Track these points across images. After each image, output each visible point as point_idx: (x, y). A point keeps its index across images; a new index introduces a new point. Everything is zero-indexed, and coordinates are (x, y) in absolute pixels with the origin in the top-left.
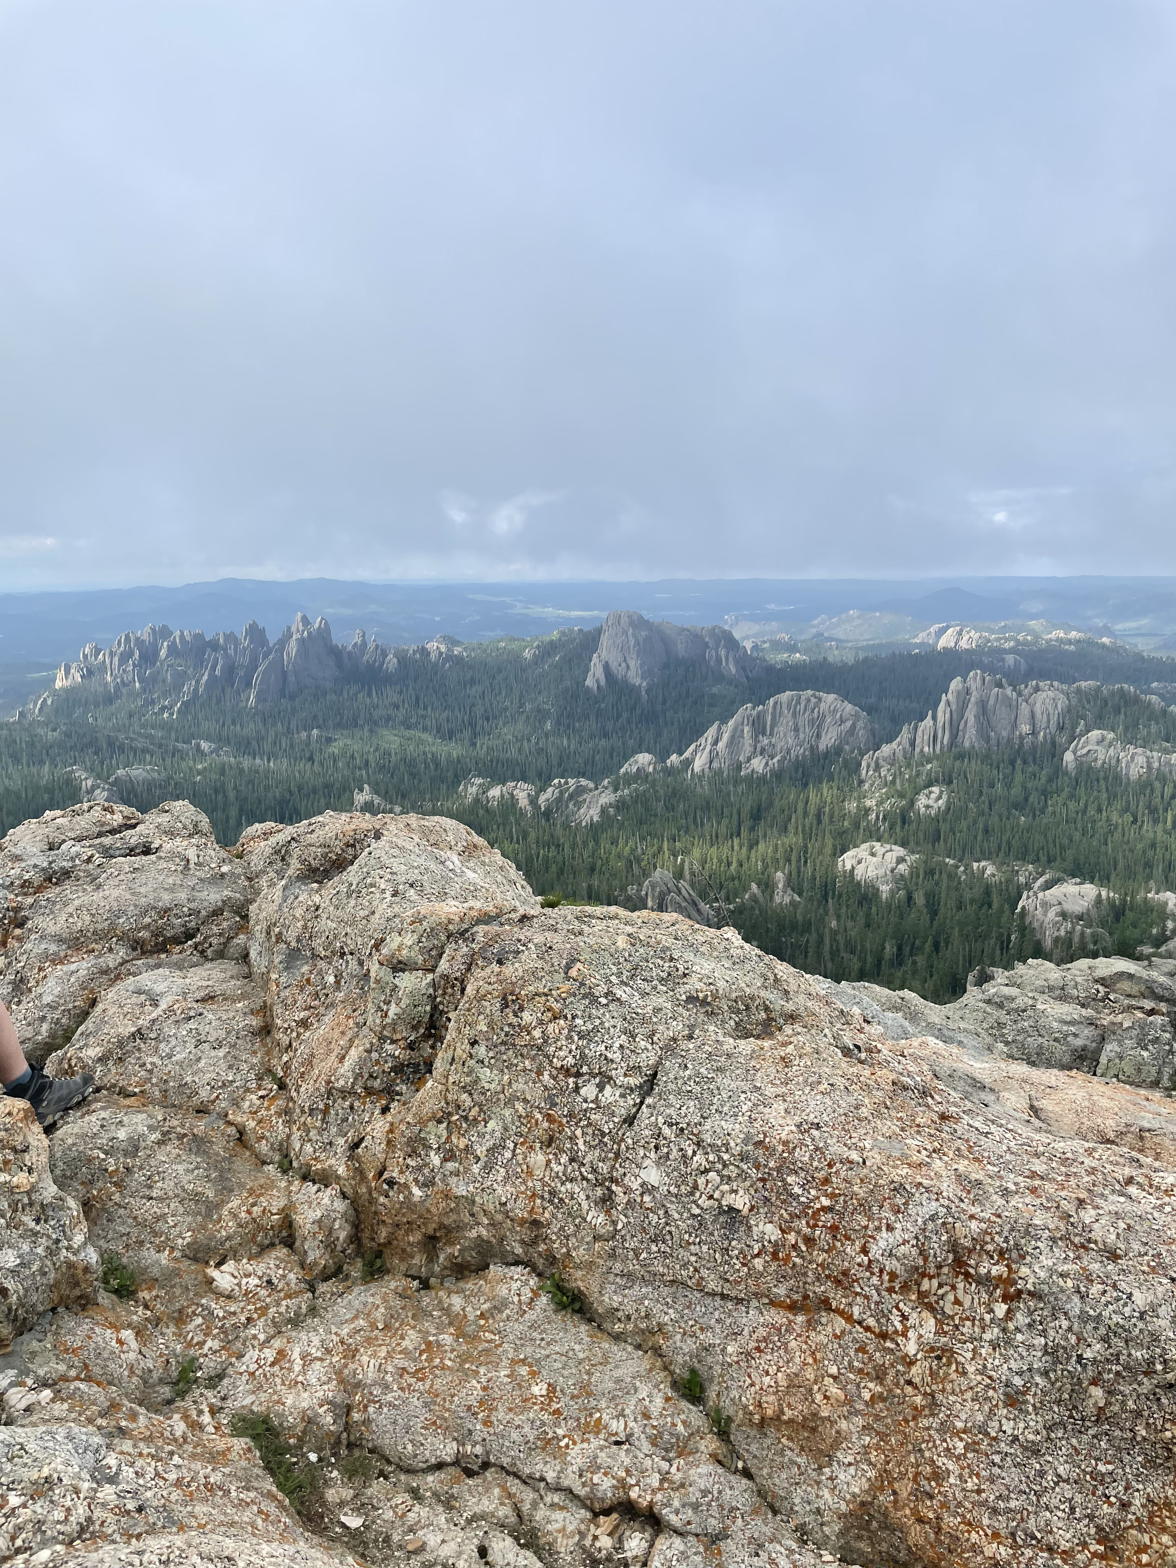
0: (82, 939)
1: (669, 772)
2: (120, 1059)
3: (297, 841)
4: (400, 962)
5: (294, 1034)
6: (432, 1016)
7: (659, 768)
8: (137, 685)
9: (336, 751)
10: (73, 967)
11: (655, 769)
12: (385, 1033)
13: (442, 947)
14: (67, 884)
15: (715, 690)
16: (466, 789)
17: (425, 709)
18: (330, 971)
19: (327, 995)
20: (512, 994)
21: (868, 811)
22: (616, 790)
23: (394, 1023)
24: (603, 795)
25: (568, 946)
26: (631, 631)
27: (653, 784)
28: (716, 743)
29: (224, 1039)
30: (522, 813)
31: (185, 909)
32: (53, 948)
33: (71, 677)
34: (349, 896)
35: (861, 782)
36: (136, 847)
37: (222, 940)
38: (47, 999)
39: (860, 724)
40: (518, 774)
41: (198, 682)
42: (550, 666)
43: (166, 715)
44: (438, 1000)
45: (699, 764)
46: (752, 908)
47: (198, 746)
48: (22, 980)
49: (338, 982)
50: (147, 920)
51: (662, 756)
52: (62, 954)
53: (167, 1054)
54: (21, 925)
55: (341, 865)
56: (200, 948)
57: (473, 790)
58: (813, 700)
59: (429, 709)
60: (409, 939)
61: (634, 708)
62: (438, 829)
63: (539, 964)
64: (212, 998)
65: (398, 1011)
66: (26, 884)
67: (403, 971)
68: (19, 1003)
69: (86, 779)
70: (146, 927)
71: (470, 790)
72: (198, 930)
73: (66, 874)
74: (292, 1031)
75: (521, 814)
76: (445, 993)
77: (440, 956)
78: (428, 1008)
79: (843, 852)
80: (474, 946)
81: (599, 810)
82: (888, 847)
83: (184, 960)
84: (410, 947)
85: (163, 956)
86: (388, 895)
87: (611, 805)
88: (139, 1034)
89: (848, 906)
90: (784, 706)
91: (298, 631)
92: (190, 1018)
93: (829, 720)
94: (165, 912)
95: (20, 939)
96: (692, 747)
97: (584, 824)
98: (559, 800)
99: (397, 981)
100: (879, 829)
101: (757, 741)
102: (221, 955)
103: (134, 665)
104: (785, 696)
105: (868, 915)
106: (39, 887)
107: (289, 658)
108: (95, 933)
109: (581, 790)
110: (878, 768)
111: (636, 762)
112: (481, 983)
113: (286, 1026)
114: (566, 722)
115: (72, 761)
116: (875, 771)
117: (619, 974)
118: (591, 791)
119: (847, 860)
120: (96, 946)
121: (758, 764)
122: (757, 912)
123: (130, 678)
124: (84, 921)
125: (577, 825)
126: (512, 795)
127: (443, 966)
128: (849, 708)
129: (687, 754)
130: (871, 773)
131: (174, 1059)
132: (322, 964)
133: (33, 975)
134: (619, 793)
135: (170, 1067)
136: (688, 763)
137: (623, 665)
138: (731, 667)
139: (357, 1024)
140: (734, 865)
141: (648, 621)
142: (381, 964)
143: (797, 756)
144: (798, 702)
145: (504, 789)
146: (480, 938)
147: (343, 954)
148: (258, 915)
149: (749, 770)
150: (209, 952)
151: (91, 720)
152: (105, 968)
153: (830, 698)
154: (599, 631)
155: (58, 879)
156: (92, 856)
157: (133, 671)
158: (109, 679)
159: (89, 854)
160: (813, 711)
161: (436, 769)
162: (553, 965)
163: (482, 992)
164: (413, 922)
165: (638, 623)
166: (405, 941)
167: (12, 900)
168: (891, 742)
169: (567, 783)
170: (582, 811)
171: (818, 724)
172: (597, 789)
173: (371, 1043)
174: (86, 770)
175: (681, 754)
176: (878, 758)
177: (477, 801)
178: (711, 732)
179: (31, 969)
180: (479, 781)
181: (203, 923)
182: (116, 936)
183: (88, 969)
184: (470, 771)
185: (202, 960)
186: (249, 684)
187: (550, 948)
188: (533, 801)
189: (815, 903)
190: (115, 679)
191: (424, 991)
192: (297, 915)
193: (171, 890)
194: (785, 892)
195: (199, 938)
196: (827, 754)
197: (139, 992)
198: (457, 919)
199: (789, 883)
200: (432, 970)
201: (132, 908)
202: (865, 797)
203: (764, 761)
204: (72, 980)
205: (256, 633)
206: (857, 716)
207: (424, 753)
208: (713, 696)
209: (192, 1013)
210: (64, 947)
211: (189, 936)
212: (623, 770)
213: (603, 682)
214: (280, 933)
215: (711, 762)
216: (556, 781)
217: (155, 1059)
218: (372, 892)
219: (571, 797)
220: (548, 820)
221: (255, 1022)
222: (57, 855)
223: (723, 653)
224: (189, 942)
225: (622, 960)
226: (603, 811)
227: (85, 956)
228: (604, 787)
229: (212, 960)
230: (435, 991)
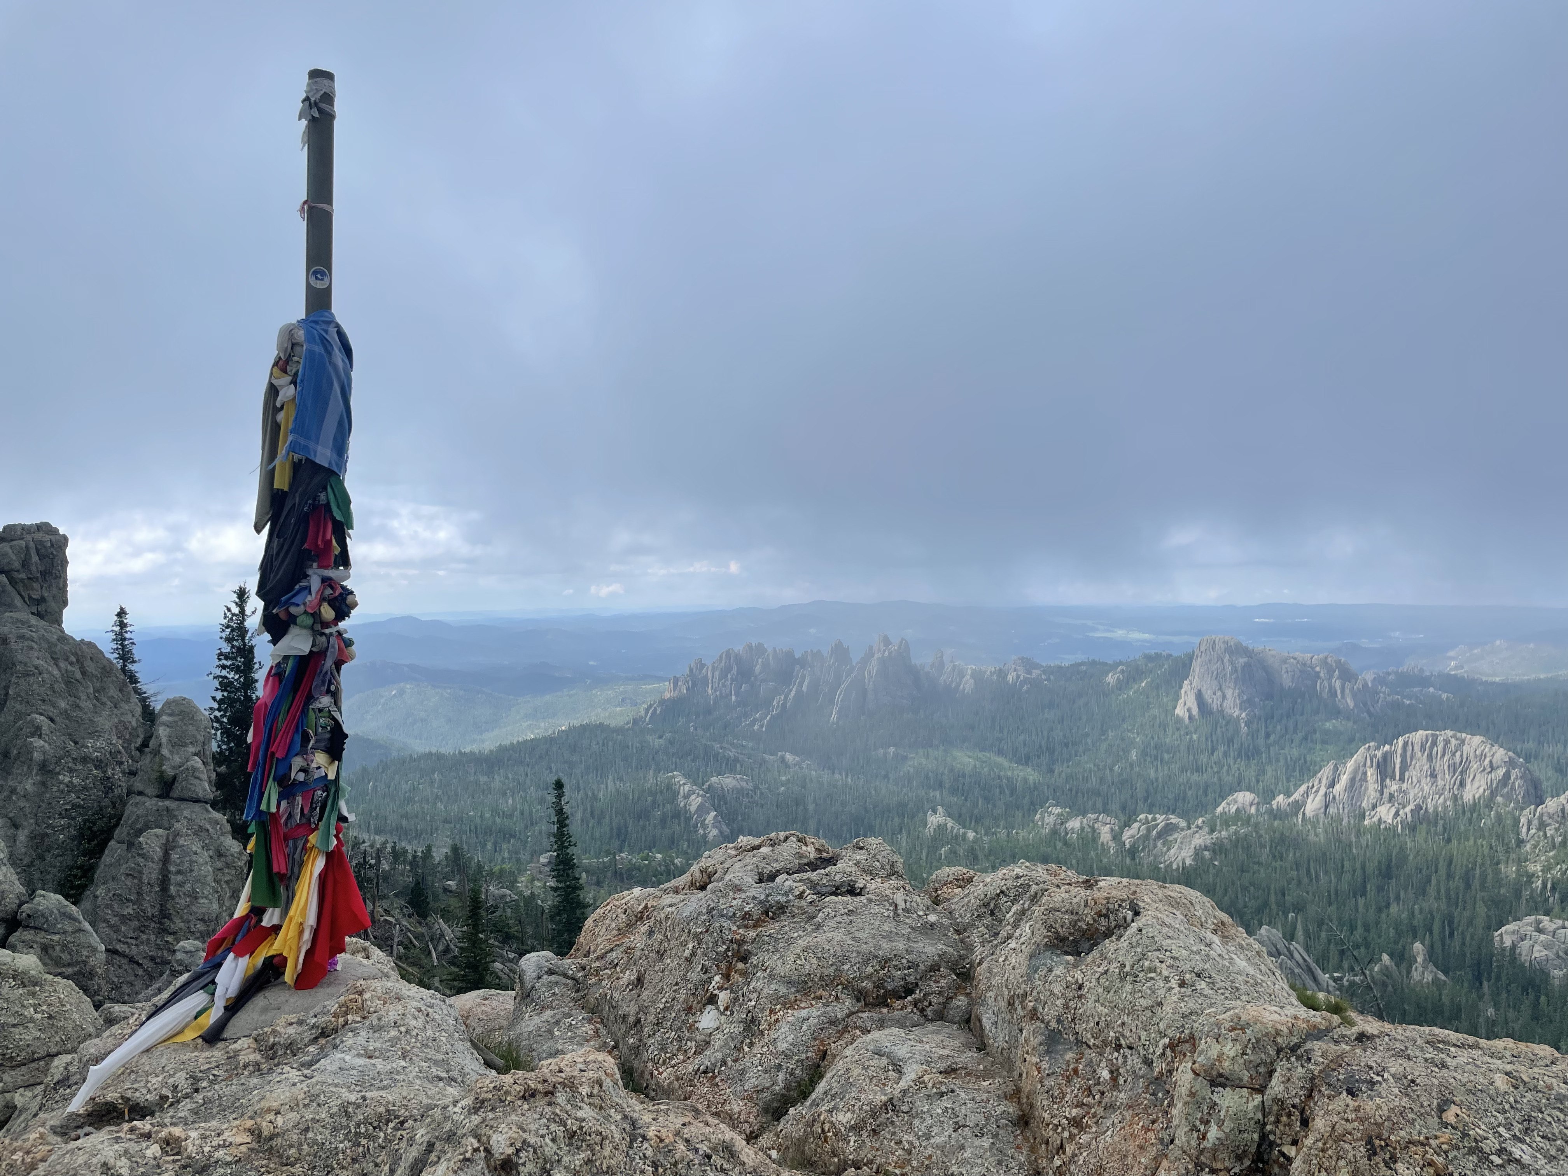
0: (810, 984)
1: (1277, 815)
2: (874, 1130)
3: (1006, 895)
4: (1221, 1075)
5: (1066, 1134)
6: (1259, 1146)
7: (1263, 809)
8: (733, 698)
9: (911, 770)
10: (804, 1013)
11: (1258, 810)
12: (1203, 1159)
13: (1272, 1063)
14: (785, 920)
15: (1328, 725)
16: (1043, 818)
17: (1001, 731)
18: (1102, 1065)
19: (1103, 1093)
20: (1379, 1137)
21: (1531, 876)
22: (1212, 831)
23: (1215, 1150)
24: (1197, 835)
25: (1436, 1082)
26: (1227, 657)
27: (1256, 826)
28: (1332, 785)
29: (985, 1126)
30: (1105, 849)
31: (904, 961)
32: (783, 990)
33: (678, 689)
34: (1123, 978)
35: (1520, 842)
36: (841, 885)
37: (942, 1000)
38: (782, 1046)
39: (1516, 772)
40: (1099, 805)
41: (786, 697)
42: (1135, 692)
43: (756, 727)
44: (1269, 1128)
45: (1312, 806)
46: (1384, 985)
47: (783, 759)
48: (753, 1020)
49: (1114, 1079)
50: (869, 970)
51: (1268, 795)
52: (792, 997)
53: (924, 1134)
54: (744, 959)
55: (1092, 935)
56: (920, 1005)
57: (1050, 820)
58: (1454, 742)
59: (1006, 731)
60: (1230, 1050)
61: (1230, 741)
62: (1185, 901)
63: (1405, 1102)
64: (954, 1070)
65: (1221, 1135)
66: (747, 916)
67: (1224, 1086)
68: (751, 1045)
69: (684, 784)
70: (869, 977)
71: (1047, 820)
72: (917, 984)
73: (782, 908)
74: (1063, 1129)
75: (1103, 849)
76: (1277, 1121)
77: (1271, 1073)
78: (1256, 1136)
79: (1501, 925)
80: (1310, 1066)
81: (1192, 852)
82: (1560, 922)
83: (905, 1017)
84: (1233, 1059)
85: (885, 1010)
86: (1174, 983)
87: (1206, 848)
88: (890, 1105)
89: (1508, 991)
90: (1417, 748)
91: (879, 650)
92: (942, 1094)
93: (1475, 766)
94: (886, 962)
95: (744, 974)
96: (1303, 788)
97: (1175, 866)
98: (1146, 837)
99: (1215, 1097)
100: (1547, 899)
101: (1383, 786)
102: (940, 1016)
103: (732, 680)
104: (1418, 736)
105: (1536, 1005)
106: (758, 920)
107: (870, 677)
108: (821, 978)
109: (1170, 828)
110: (1542, 826)
111: (1236, 802)
112: (1336, 1119)
113: (1055, 1122)
114: (1154, 752)
115: (673, 767)
116: (1539, 829)
117: (1509, 1127)
118: (1182, 830)
119: (1506, 935)
120: (824, 993)
121: (1385, 813)
122: (1390, 988)
123: (728, 691)
124: (810, 965)
125: (1166, 867)
126: (1094, 830)
127: (1276, 1086)
128: (1500, 754)
129: (1296, 796)
130: (1533, 831)
131: (932, 1141)
132: (1090, 1054)
133: (764, 1018)
134: (1215, 835)
135: (930, 1150)
136: (1298, 806)
137: (1219, 693)
138: (1349, 701)
139: (1161, 1140)
140: (1360, 930)
141: (1247, 648)
142: (1197, 1074)
143: (1436, 807)
144: (1434, 744)
145: (1085, 821)
146: (1317, 1057)
147: (1118, 1047)
148: (989, 979)
149: (1375, 819)
150: (929, 1012)
151: (691, 729)
152: (833, 1019)
153: (1475, 742)
154: (1190, 658)
155: (774, 913)
156: (803, 892)
157: (731, 684)
158: (710, 691)
159: (801, 889)
160: (1454, 754)
161: (1012, 795)
162: (1422, 1106)
163: (1339, 1130)
164: (1234, 1029)
165: (1234, 650)
166: (1226, 1050)
167: (735, 932)
168: (1558, 796)
169: (1155, 819)
170: (1172, 851)
171: (1460, 771)
172: (1189, 828)
173: (1187, 1169)
174: (685, 776)
175: (1288, 794)
176: (1542, 815)
177: (1054, 832)
178: (1326, 772)
179: (763, 1010)
180: (1057, 810)
181: (921, 978)
182: (841, 984)
183: (818, 1017)
184: (1048, 799)
185: (922, 1020)
186: (832, 701)
187: (1413, 1081)
188: (1116, 836)
189: (1466, 985)
190: (715, 691)
191: (1251, 1115)
192: (1056, 992)
193: (888, 937)
194: (1425, 968)
195: (918, 995)
196: (1474, 807)
197: (879, 1053)
198: (1286, 1031)
199: (1431, 956)
200: (1261, 1090)
201: (854, 955)
202: (1526, 860)
203: (1393, 810)
204: (805, 1028)
205: (840, 651)
206: (1511, 764)
207: (999, 777)
208: (1327, 732)
209: (943, 1089)
210: (793, 990)
211: (909, 991)
212: (1219, 810)
213: (1195, 711)
214: (1035, 1009)
215: (1326, 807)
216: (1142, 816)
217: (911, 1138)
218: (1152, 979)
219: (1160, 835)
220: (1133, 859)
221: (1012, 1109)
222: (772, 888)
223: (1338, 685)
224: (909, 998)
225: (1507, 1107)
226: (1198, 853)
227: (814, 1002)
228: (1197, 827)
229: (932, 1020)
230: (1264, 1116)
